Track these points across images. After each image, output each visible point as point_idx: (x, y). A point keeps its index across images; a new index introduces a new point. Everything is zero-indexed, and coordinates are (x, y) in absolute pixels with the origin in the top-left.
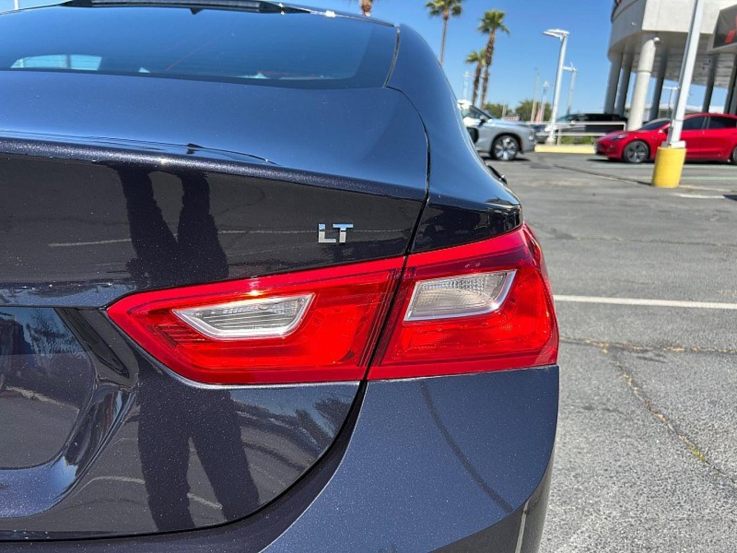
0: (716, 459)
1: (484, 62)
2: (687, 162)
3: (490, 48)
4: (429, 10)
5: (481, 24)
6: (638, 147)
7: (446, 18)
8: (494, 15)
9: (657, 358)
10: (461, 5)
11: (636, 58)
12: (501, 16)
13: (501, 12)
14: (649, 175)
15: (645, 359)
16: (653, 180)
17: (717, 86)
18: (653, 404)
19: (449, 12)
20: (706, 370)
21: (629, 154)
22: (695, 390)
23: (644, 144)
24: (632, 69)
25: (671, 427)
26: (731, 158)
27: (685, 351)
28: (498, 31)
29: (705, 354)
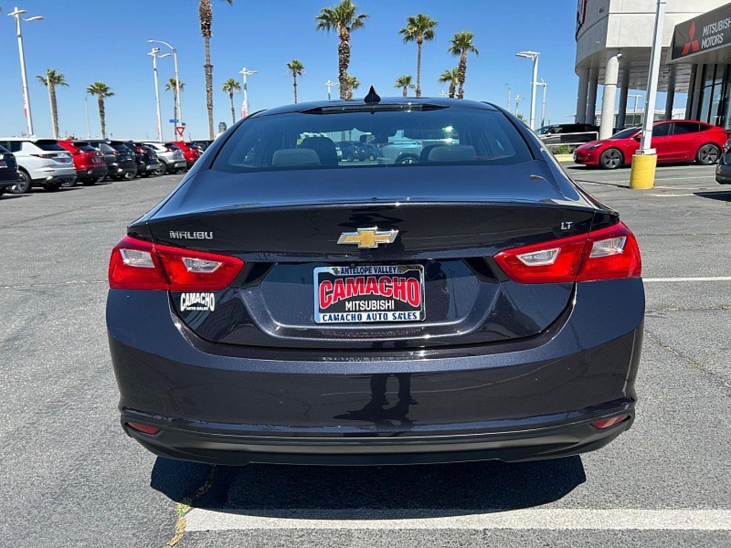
0: (708, 368)
1: (456, 80)
2: (659, 165)
3: (462, 67)
4: (404, 35)
5: (452, 45)
6: (613, 154)
7: (420, 43)
8: (464, 37)
9: (660, 316)
10: (434, 29)
11: (601, 71)
12: (470, 37)
13: (470, 33)
14: (626, 180)
15: (651, 316)
16: (631, 183)
17: (677, 92)
18: (662, 342)
19: (422, 37)
20: (696, 321)
21: (606, 161)
22: (690, 333)
23: (618, 152)
24: (599, 82)
25: (677, 354)
26: (697, 158)
27: (679, 310)
28: (468, 51)
29: (694, 311)
